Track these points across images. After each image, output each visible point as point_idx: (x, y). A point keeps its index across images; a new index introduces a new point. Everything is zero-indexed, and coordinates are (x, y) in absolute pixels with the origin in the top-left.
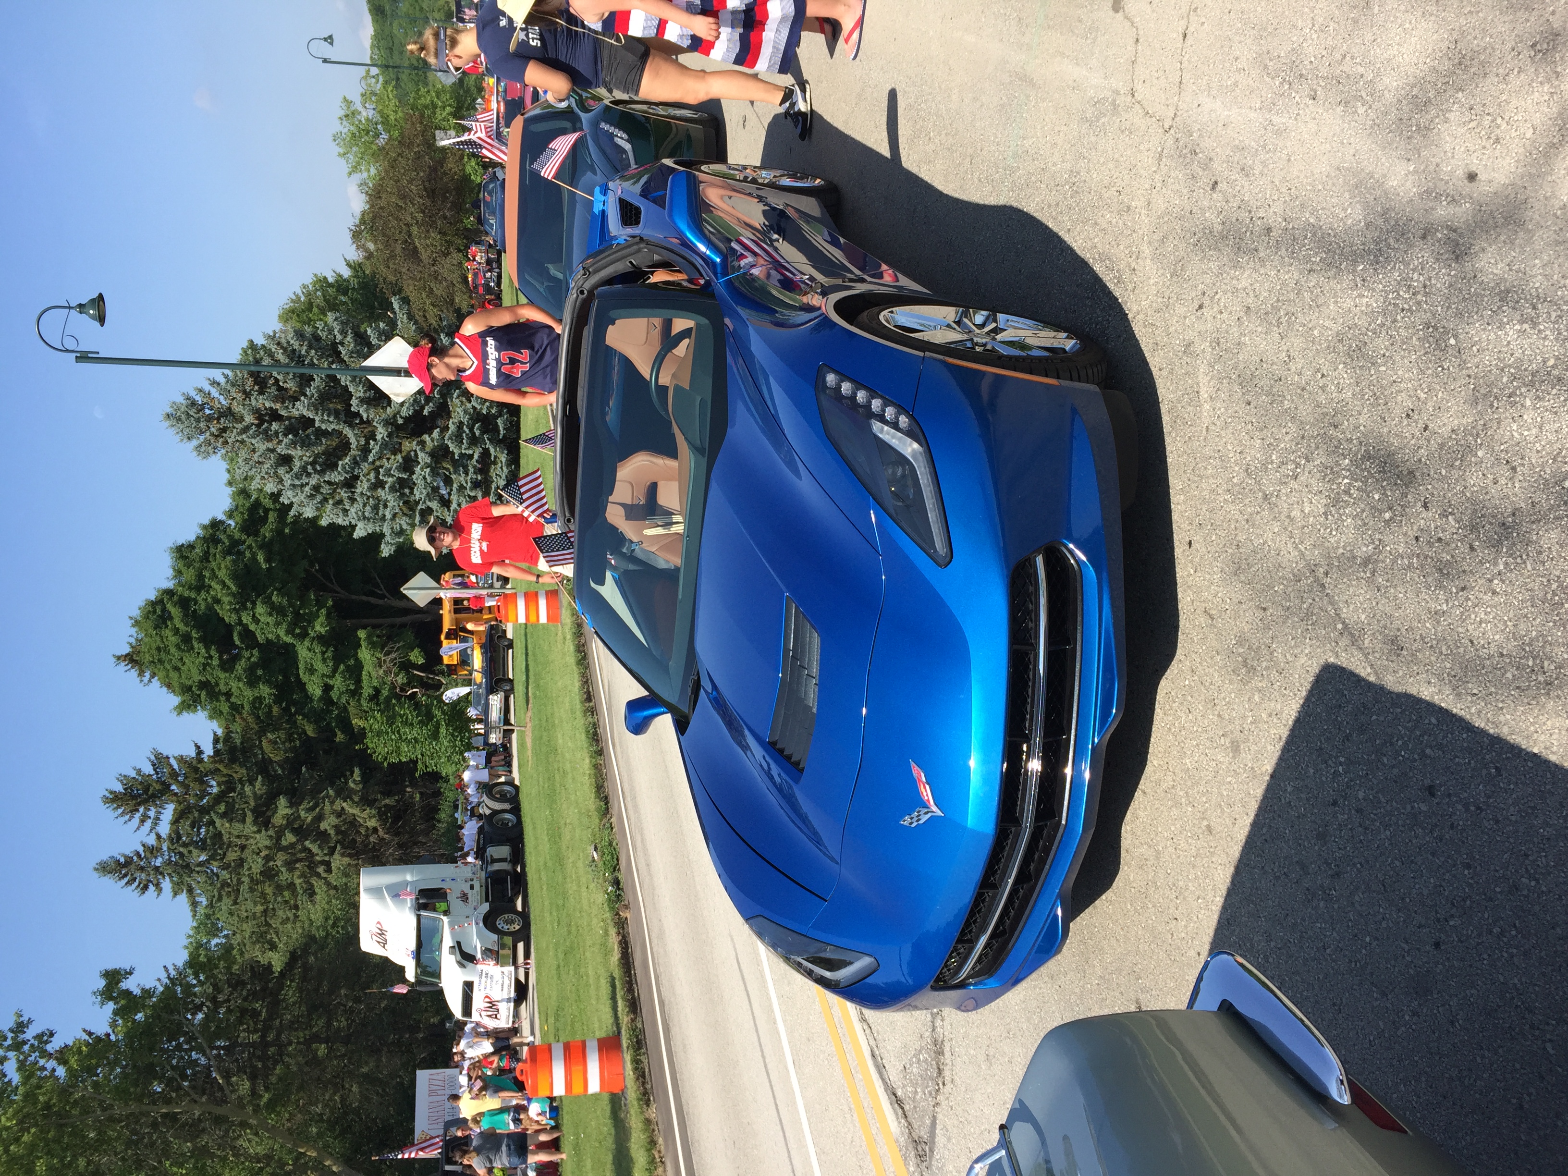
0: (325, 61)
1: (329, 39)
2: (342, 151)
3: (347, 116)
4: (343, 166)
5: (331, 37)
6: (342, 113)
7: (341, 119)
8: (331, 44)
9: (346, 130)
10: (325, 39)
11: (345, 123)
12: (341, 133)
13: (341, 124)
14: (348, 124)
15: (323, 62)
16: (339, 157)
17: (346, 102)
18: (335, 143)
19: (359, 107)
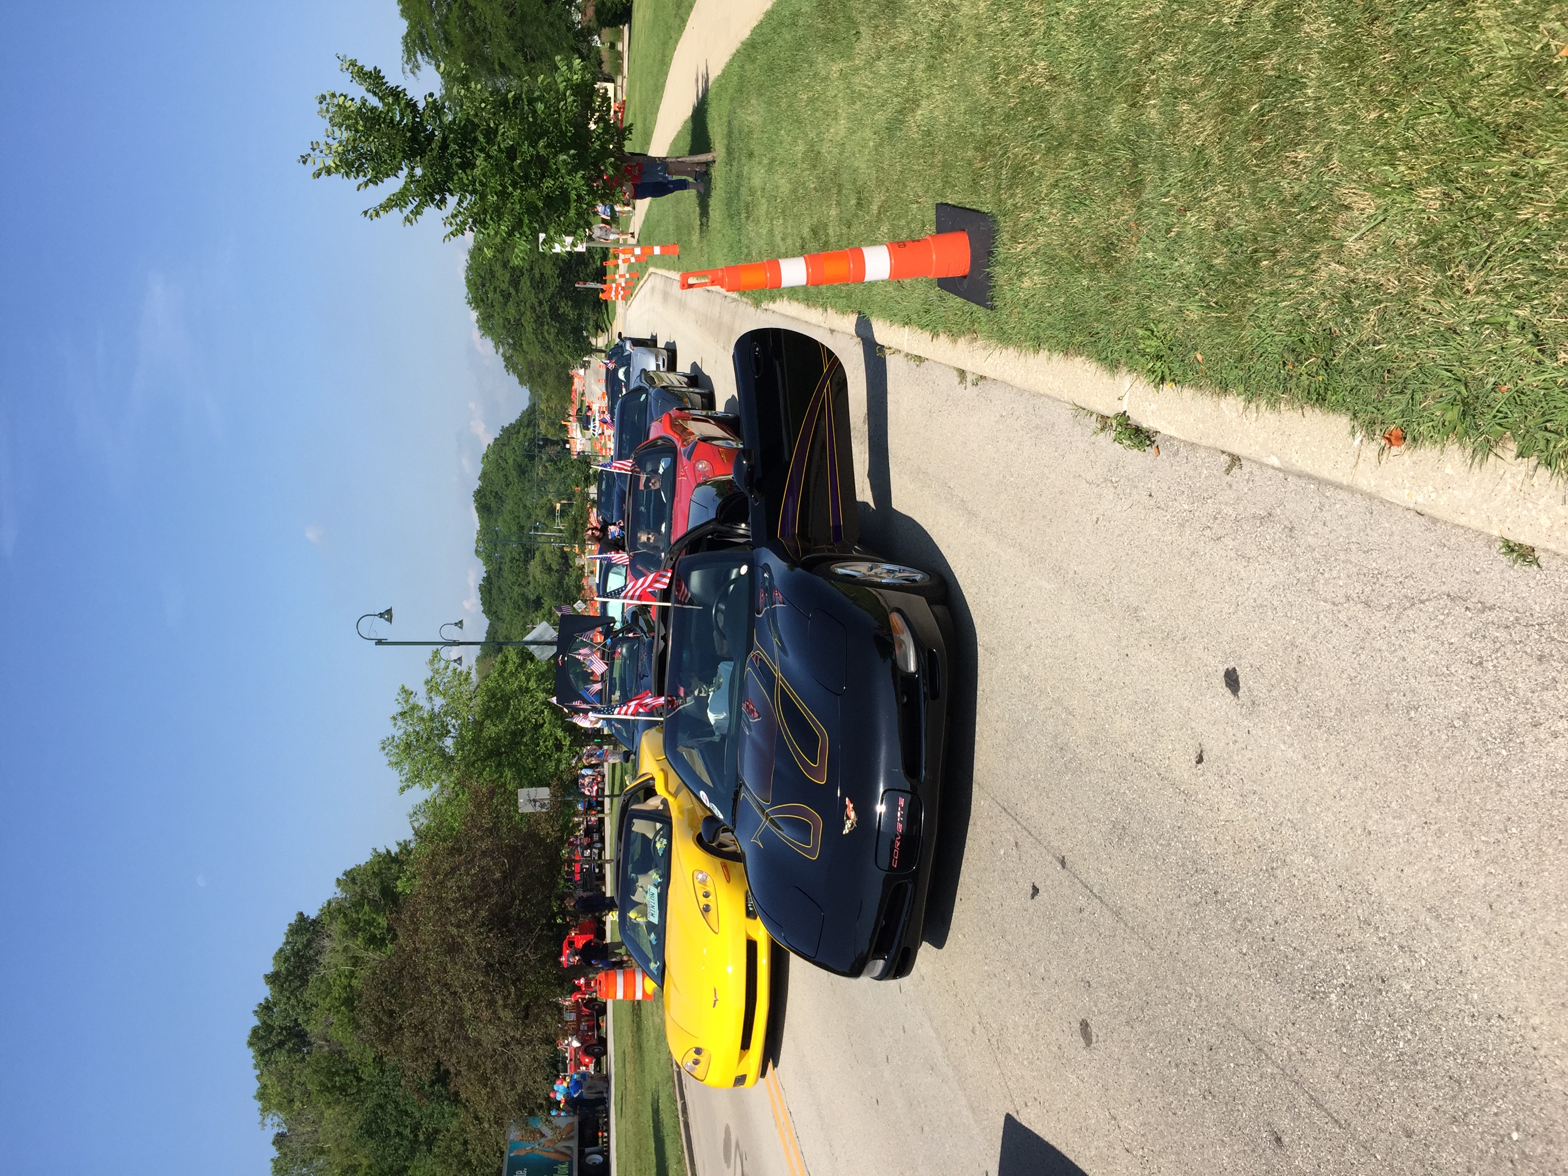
0: (380, 642)
1: (387, 615)
2: (394, 760)
3: (403, 714)
4: (395, 778)
5: (389, 612)
6: (399, 709)
7: (394, 718)
8: (390, 620)
9: (402, 731)
10: (381, 615)
11: (400, 723)
12: (393, 737)
13: (395, 724)
14: (404, 725)
15: (376, 644)
16: (389, 769)
17: (404, 695)
18: (383, 753)
19: (421, 700)
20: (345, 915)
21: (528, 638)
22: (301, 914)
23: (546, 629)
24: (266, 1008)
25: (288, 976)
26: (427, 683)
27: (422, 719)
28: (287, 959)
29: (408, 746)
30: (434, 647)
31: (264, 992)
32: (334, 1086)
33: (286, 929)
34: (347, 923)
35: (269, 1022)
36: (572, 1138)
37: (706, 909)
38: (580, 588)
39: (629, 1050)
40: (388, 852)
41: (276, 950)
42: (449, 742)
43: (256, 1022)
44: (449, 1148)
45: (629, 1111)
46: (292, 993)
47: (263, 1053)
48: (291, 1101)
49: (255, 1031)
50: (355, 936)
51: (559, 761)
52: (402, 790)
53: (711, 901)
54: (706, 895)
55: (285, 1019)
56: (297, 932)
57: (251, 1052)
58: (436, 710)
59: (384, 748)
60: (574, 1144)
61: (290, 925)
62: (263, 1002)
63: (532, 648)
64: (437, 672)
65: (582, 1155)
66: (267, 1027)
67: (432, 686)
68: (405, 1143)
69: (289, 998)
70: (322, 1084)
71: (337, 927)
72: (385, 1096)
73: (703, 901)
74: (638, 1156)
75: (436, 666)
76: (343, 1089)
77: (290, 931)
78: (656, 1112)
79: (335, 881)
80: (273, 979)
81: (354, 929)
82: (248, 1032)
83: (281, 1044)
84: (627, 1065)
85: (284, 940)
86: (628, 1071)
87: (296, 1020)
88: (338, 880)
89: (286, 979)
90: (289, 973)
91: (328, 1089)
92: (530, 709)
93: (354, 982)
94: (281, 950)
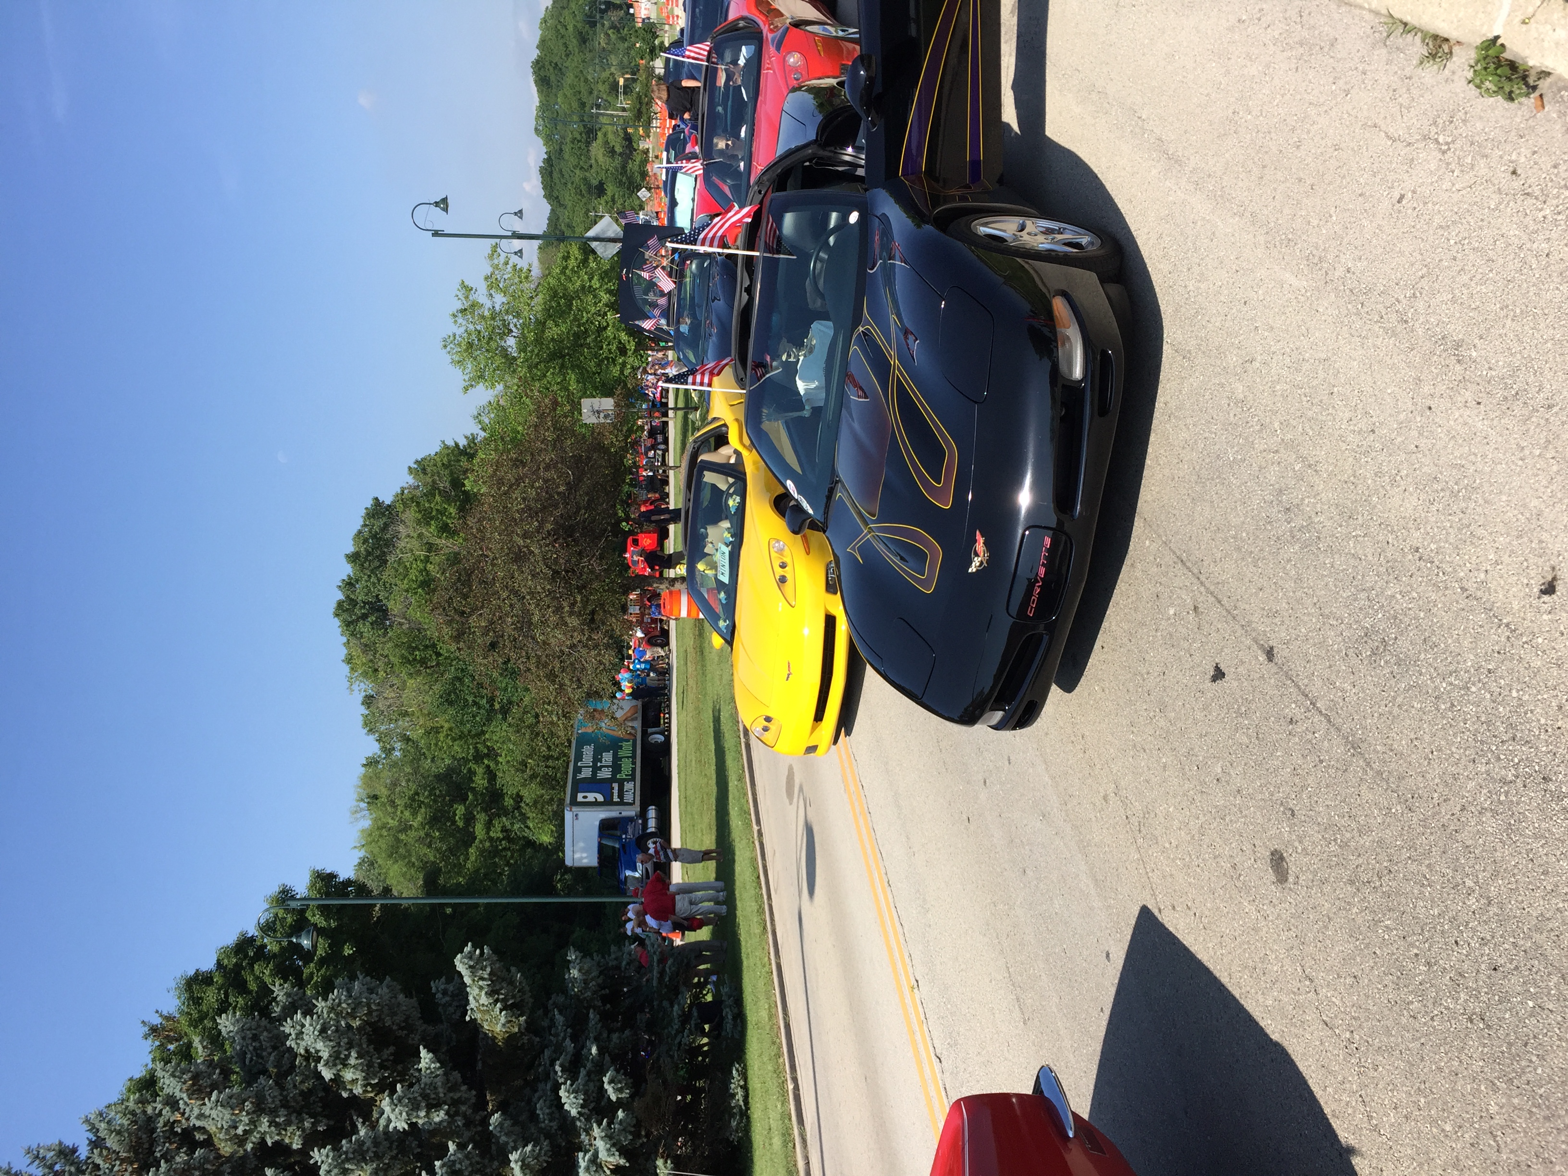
0: (436, 234)
1: (443, 204)
2: (457, 358)
3: (463, 311)
4: (458, 377)
5: (445, 200)
6: (459, 305)
7: (454, 316)
8: (446, 210)
9: (462, 329)
10: (437, 204)
11: (460, 320)
12: (454, 335)
13: (456, 322)
14: (464, 323)
15: (433, 235)
16: (451, 368)
17: (464, 291)
18: (444, 351)
19: (481, 296)
20: (418, 504)
21: (591, 233)
22: (377, 499)
23: (609, 225)
24: (349, 584)
25: (367, 556)
26: (486, 278)
27: (483, 317)
28: (365, 541)
29: (470, 345)
30: (494, 241)
31: (347, 570)
32: (415, 659)
33: (363, 512)
34: (420, 512)
35: (352, 597)
36: (636, 719)
37: (783, 580)
38: (644, 174)
39: (690, 650)
40: (457, 445)
41: (355, 531)
42: (511, 342)
43: (340, 596)
44: (522, 720)
45: (690, 707)
46: (372, 571)
47: (348, 624)
48: (376, 670)
49: (340, 604)
50: (428, 524)
51: (624, 364)
52: (466, 389)
53: (788, 572)
54: (783, 566)
55: (367, 595)
56: (373, 516)
57: (337, 622)
58: (497, 308)
59: (445, 346)
60: (638, 724)
61: (366, 508)
62: (346, 578)
63: (594, 245)
64: (496, 267)
65: (645, 734)
66: (353, 602)
67: (492, 283)
68: (482, 711)
69: (369, 576)
70: (403, 656)
71: (410, 515)
72: (462, 670)
73: (779, 572)
74: (698, 749)
75: (496, 262)
76: (423, 662)
77: (368, 514)
78: (717, 720)
79: (407, 470)
80: (353, 558)
81: (427, 517)
82: (333, 605)
83: (364, 617)
84: (689, 664)
85: (361, 522)
86: (690, 670)
87: (377, 596)
88: (410, 468)
89: (366, 559)
90: (369, 554)
91: (409, 662)
92: (593, 310)
93: (430, 567)
94: (360, 532)
